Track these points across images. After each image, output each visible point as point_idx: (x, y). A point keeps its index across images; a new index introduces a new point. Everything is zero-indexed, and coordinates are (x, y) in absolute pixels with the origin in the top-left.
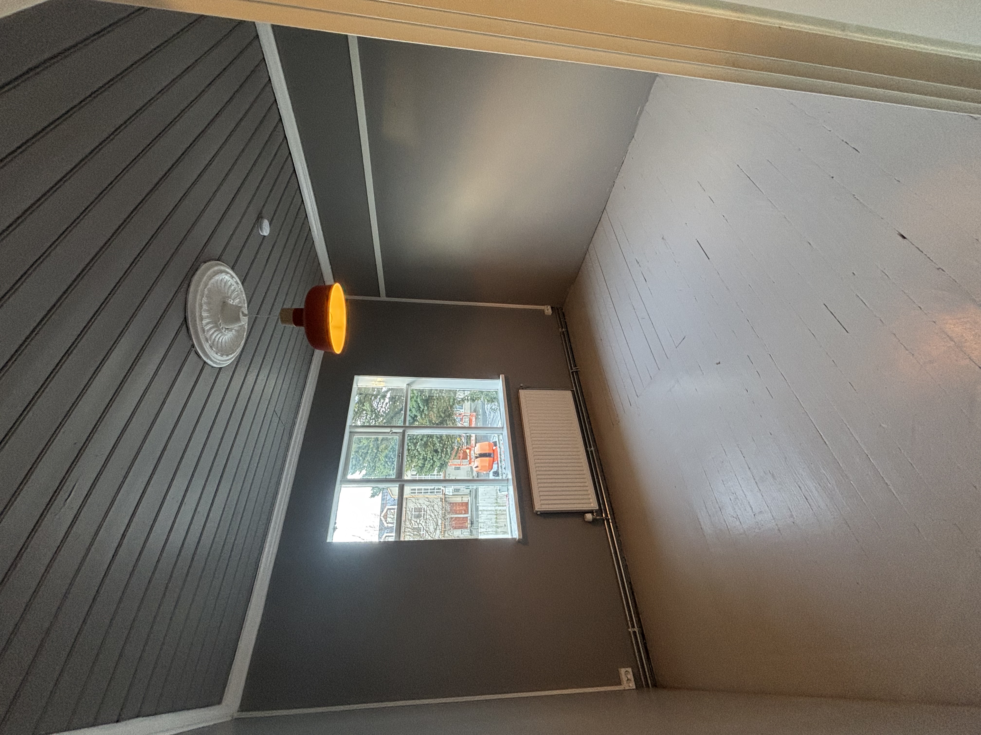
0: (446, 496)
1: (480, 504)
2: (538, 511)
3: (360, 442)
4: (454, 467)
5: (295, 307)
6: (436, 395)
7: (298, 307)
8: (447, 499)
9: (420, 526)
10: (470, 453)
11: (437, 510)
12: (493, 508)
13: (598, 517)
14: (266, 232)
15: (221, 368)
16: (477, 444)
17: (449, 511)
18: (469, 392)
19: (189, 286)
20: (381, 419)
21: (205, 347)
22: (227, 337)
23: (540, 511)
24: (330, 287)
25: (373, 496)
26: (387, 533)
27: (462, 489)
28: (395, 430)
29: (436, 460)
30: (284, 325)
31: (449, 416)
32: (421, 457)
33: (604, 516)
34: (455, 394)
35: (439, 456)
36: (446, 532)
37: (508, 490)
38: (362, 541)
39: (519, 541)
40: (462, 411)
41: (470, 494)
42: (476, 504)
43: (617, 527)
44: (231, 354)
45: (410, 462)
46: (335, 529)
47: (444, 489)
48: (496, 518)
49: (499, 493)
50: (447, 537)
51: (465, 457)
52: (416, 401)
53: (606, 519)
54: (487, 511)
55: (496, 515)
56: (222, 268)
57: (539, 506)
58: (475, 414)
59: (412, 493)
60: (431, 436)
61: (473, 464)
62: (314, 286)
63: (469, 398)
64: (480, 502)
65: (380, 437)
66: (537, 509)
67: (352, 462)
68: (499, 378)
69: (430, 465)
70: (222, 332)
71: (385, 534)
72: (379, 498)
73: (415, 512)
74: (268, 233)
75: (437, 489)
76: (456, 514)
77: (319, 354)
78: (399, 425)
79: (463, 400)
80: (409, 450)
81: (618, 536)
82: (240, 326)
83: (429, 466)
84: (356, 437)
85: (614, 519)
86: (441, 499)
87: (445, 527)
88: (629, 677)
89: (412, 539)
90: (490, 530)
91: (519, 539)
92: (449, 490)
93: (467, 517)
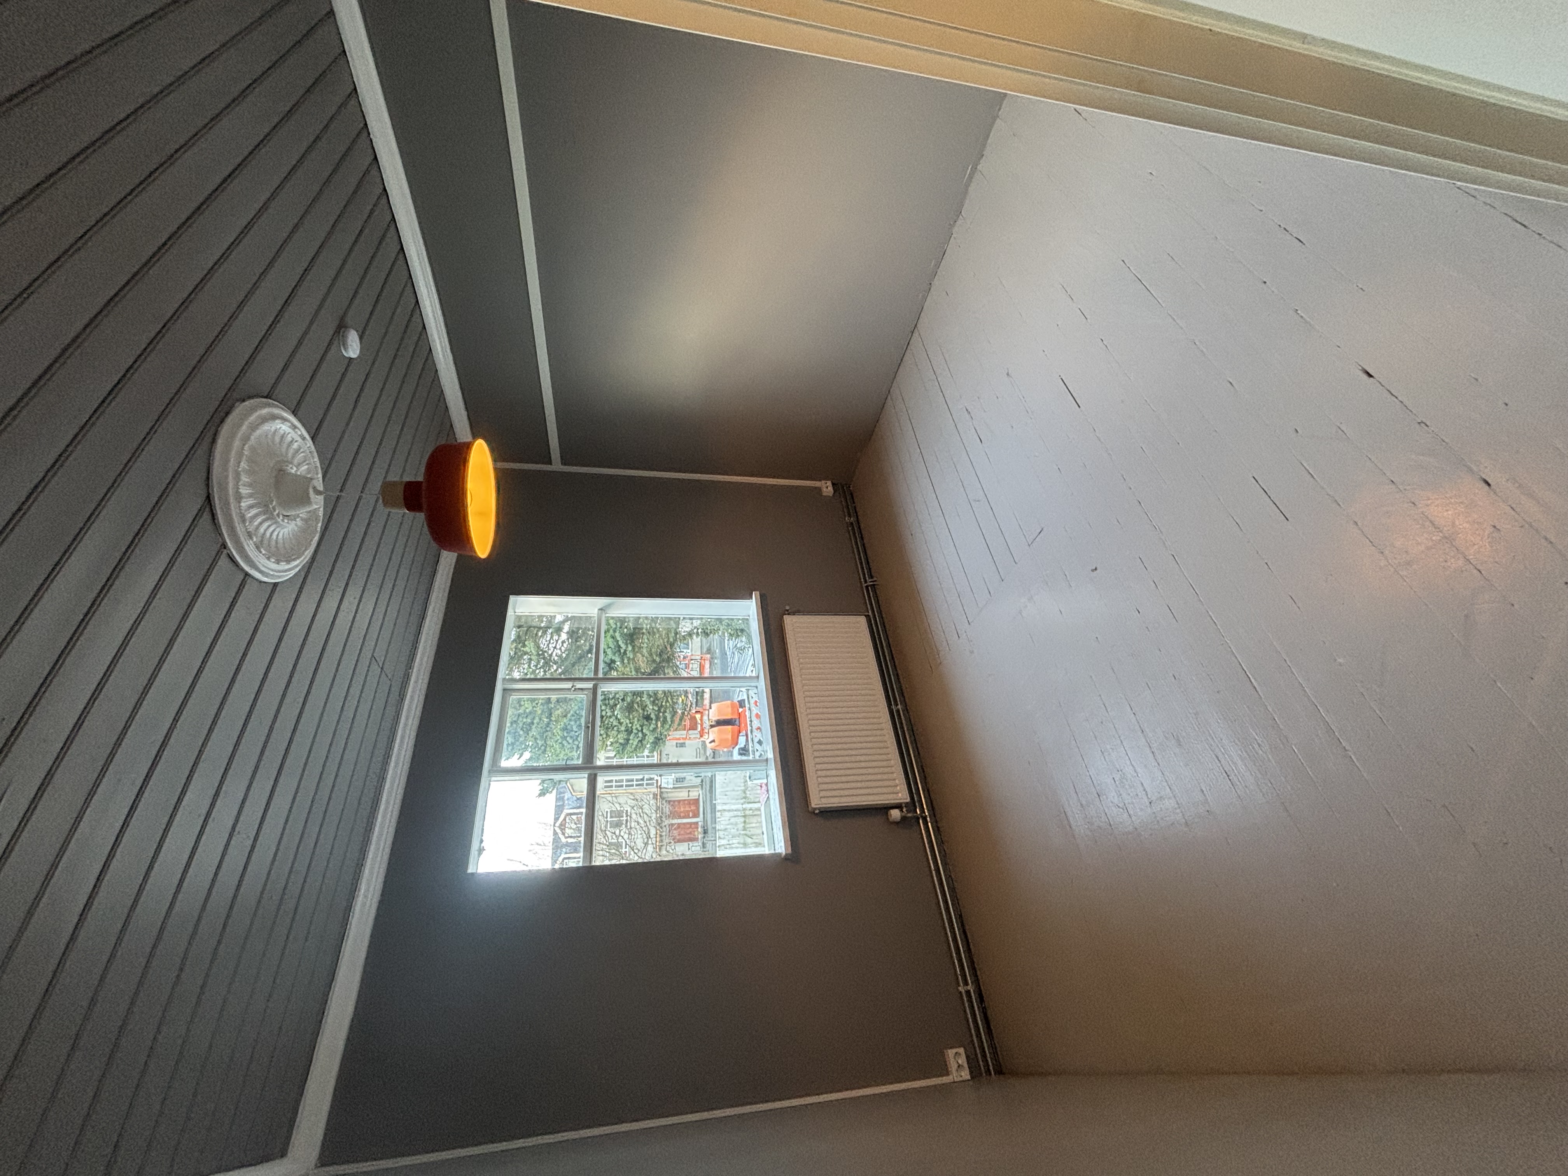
0: (663, 790)
1: (719, 801)
2: (815, 809)
3: (520, 706)
4: (675, 742)
5: (407, 479)
6: (646, 626)
7: (413, 480)
8: (665, 795)
9: (620, 839)
10: (701, 720)
11: (648, 812)
12: (739, 807)
13: (909, 815)
14: (354, 351)
15: (275, 585)
16: (712, 705)
17: (668, 813)
18: (699, 622)
19: (214, 441)
20: (555, 667)
21: (246, 547)
22: (286, 530)
23: (819, 809)
24: (468, 446)
25: (542, 793)
26: (566, 853)
27: (688, 778)
28: (579, 685)
29: (648, 733)
30: (388, 510)
31: (669, 660)
32: (623, 728)
33: (918, 812)
34: (678, 623)
35: (652, 726)
36: (664, 847)
37: (767, 777)
38: (526, 868)
39: (787, 858)
40: (686, 652)
41: (702, 785)
42: (711, 801)
43: (938, 828)
44: (294, 560)
45: (604, 736)
46: (481, 851)
47: (659, 778)
48: (745, 822)
49: (749, 783)
50: (665, 856)
51: (693, 727)
52: (613, 637)
53: (922, 817)
54: (729, 811)
55: (745, 816)
56: (276, 411)
57: (817, 801)
58: (709, 656)
59: (606, 787)
60: (639, 694)
61: (706, 736)
62: (438, 444)
63: (700, 631)
64: (718, 796)
65: (554, 697)
66: (813, 806)
67: (508, 739)
68: (751, 598)
69: (637, 740)
70: (277, 522)
71: (563, 856)
72: (551, 798)
73: (611, 817)
74: (358, 352)
75: (647, 780)
76: (680, 817)
77: (448, 559)
78: (584, 676)
79: (690, 634)
80: (602, 717)
81: (941, 843)
82: (310, 512)
83: (635, 743)
84: (514, 697)
85: (933, 814)
86: (655, 795)
87: (661, 841)
88: (960, 1062)
89: (607, 863)
90: (735, 841)
91: (786, 854)
92: (668, 780)
93: (697, 823)
